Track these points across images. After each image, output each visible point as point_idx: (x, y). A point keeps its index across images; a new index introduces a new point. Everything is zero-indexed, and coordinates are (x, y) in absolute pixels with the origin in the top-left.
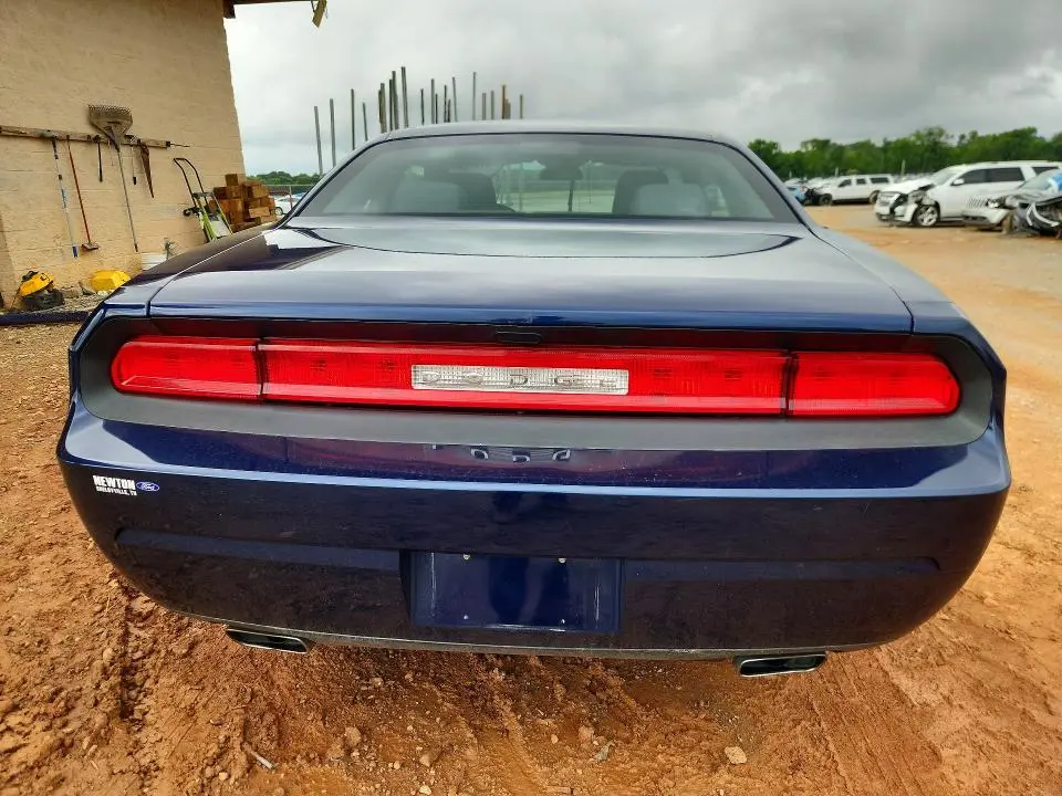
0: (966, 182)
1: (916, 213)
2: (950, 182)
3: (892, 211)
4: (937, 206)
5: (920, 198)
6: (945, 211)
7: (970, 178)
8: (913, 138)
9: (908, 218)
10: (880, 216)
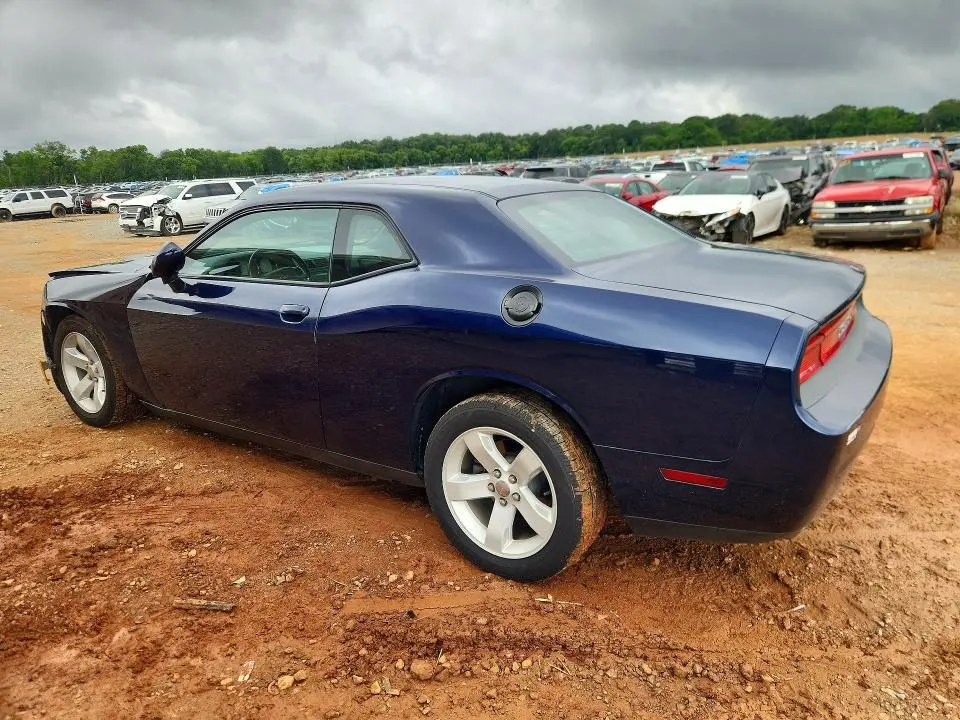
0: (195, 196)
1: (163, 224)
2: (181, 196)
3: (140, 223)
4: (178, 216)
5: (162, 210)
6: (186, 221)
7: (196, 192)
8: (35, 152)
9: (157, 228)
10: (128, 228)
